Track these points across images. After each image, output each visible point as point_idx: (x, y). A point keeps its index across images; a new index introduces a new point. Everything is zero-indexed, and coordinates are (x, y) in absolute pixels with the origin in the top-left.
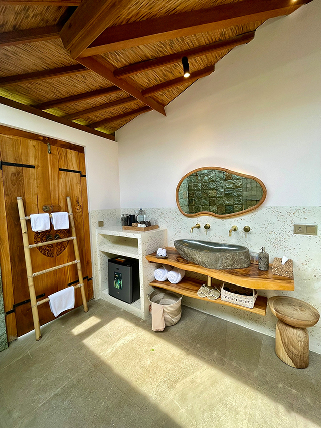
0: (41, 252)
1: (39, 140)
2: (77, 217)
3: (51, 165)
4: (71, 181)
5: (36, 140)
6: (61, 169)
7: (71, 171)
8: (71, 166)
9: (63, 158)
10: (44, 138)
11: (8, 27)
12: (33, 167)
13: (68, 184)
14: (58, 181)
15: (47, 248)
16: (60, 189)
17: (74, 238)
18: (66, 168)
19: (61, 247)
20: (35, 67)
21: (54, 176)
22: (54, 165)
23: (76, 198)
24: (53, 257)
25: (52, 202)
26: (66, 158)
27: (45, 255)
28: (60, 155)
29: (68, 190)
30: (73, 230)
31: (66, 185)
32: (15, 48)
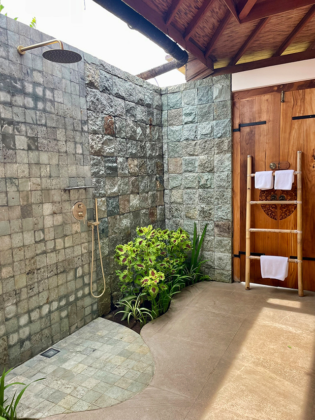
0: (265, 211)
1: (273, 91)
2: (312, 176)
3: (283, 116)
4: (307, 130)
5: (270, 92)
6: (294, 118)
7: (308, 117)
8: (309, 110)
9: (299, 103)
10: (279, 86)
11: (216, 24)
12: (265, 123)
13: (302, 134)
14: (290, 133)
15: (271, 208)
16: (292, 143)
17: (298, 202)
18: (301, 115)
19: (286, 211)
20: (249, 30)
21: (285, 128)
22: (286, 114)
23: (312, 151)
24: (276, 219)
25: (281, 158)
26: (304, 102)
27: (268, 215)
28: (296, 100)
29: (301, 142)
30: (299, 193)
31: (299, 137)
32: (229, 29)
